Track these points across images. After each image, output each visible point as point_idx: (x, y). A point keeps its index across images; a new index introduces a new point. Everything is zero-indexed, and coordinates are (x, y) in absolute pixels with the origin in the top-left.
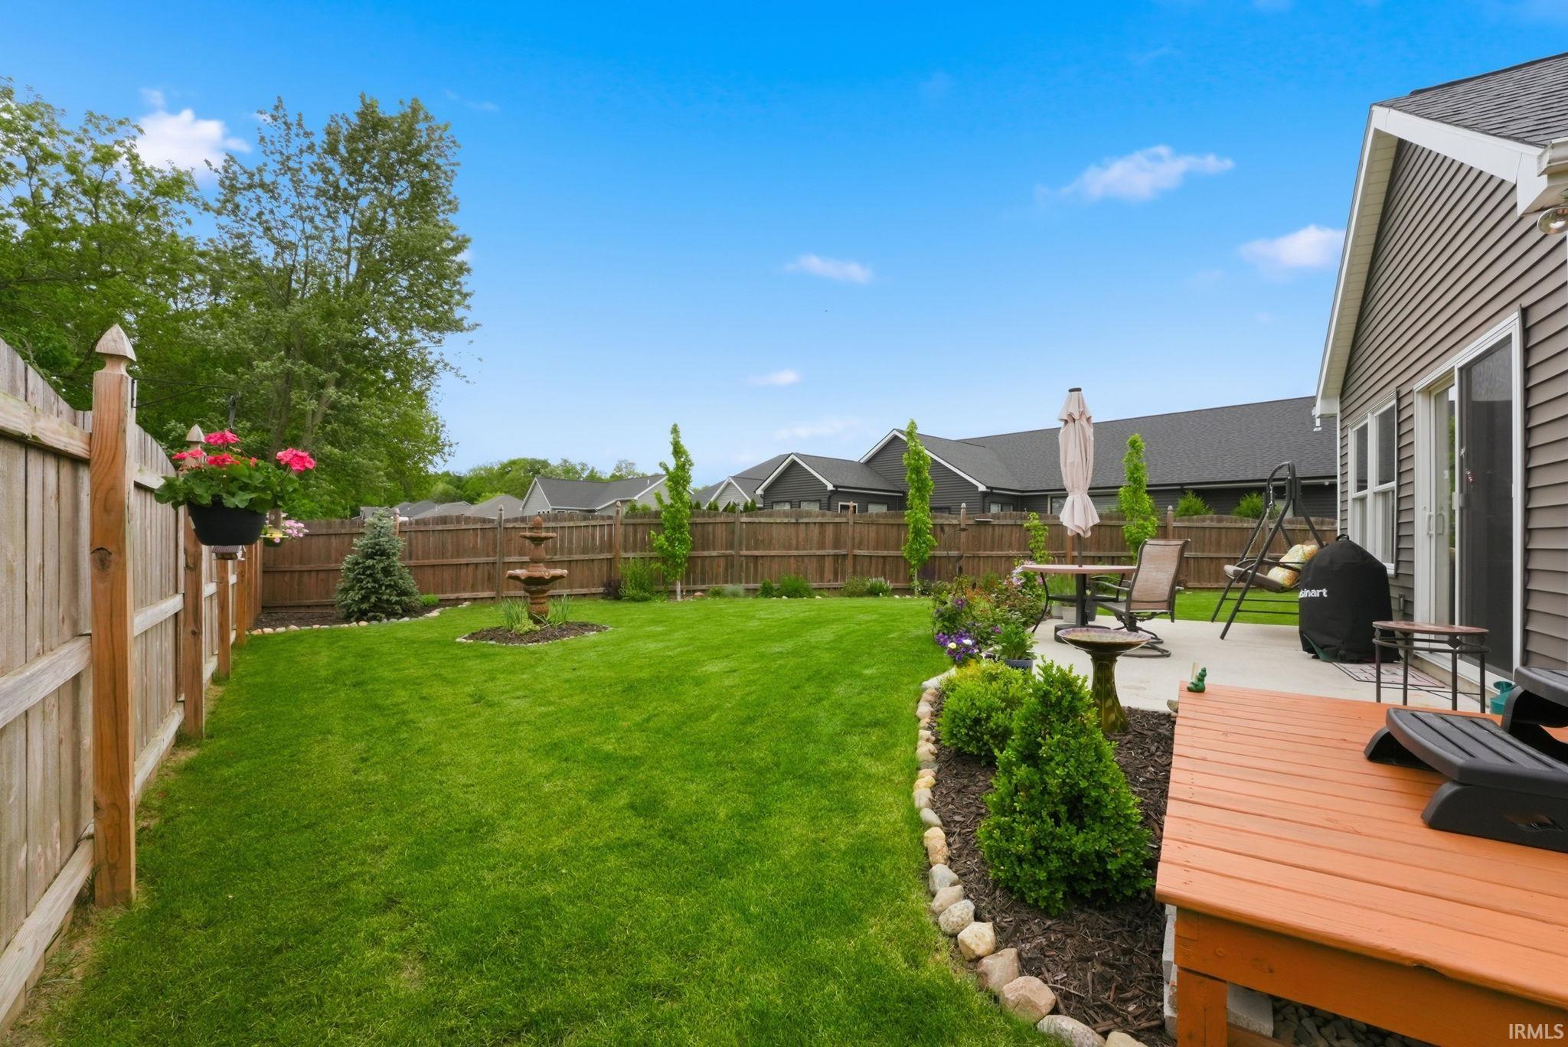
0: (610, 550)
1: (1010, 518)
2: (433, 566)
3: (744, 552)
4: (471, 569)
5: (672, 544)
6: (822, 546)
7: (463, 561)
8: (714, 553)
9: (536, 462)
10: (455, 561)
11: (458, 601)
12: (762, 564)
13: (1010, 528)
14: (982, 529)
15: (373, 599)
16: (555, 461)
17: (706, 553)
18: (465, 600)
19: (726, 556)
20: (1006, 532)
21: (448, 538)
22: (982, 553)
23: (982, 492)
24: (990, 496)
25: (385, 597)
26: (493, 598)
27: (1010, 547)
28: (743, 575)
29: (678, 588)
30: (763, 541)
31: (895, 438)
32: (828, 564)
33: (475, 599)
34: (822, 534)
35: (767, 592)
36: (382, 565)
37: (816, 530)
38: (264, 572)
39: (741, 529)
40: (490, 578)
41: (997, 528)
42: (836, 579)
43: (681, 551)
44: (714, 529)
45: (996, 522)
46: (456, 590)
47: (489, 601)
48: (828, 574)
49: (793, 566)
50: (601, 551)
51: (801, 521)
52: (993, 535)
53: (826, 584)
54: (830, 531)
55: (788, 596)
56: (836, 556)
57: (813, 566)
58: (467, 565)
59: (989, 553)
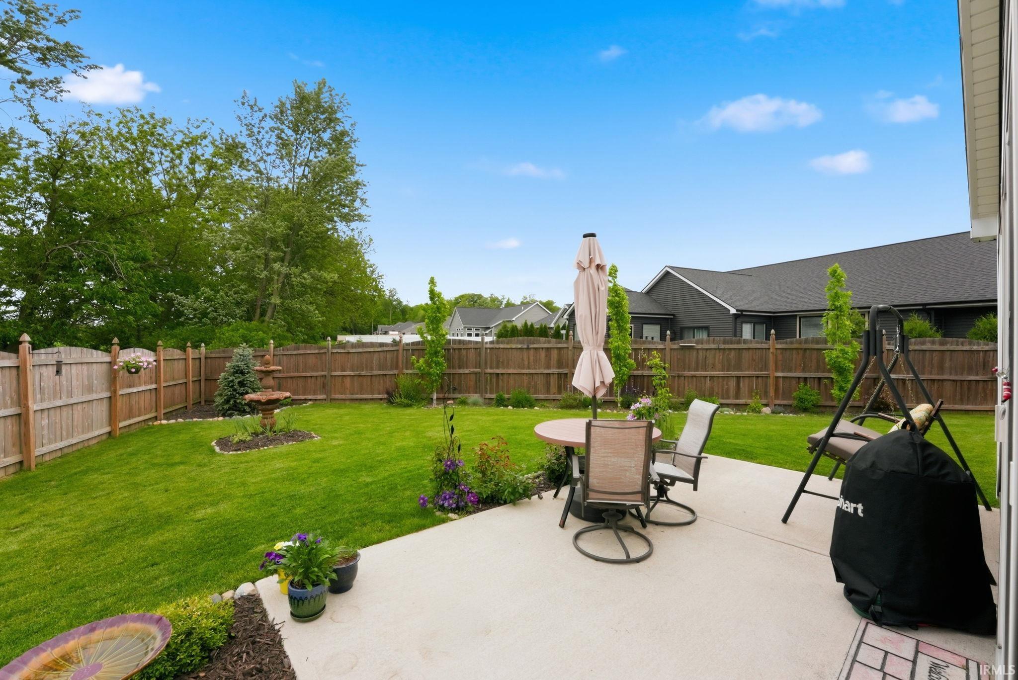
0: (397, 368)
1: (714, 343)
2: (291, 377)
3: (489, 371)
4: (313, 379)
5: (429, 366)
6: (548, 367)
7: (308, 374)
8: (467, 371)
9: (473, 296)
10: (304, 374)
11: (306, 401)
12: (502, 380)
13: (713, 352)
14: (687, 352)
15: (232, 402)
16: (486, 295)
17: (461, 371)
18: (310, 400)
19: (476, 373)
20: (710, 355)
21: (301, 359)
22: (686, 373)
23: (734, 314)
24: (742, 317)
25: (238, 401)
26: (325, 399)
27: (713, 368)
28: (488, 388)
29: (435, 396)
30: (503, 362)
31: (667, 273)
32: (553, 380)
33: (316, 400)
34: (548, 356)
35: (501, 402)
36: (239, 380)
37: (543, 354)
38: (206, 380)
39: (486, 353)
40: (324, 385)
41: (700, 352)
42: (559, 392)
43: (435, 370)
44: (467, 353)
45: (700, 346)
46: (304, 394)
47: (324, 401)
48: (553, 389)
49: (526, 382)
50: (391, 369)
51: (531, 346)
52: (697, 357)
53: (552, 397)
54: (554, 354)
55: (513, 407)
56: (559, 374)
57: (541, 381)
58: (311, 377)
59: (693, 373)
